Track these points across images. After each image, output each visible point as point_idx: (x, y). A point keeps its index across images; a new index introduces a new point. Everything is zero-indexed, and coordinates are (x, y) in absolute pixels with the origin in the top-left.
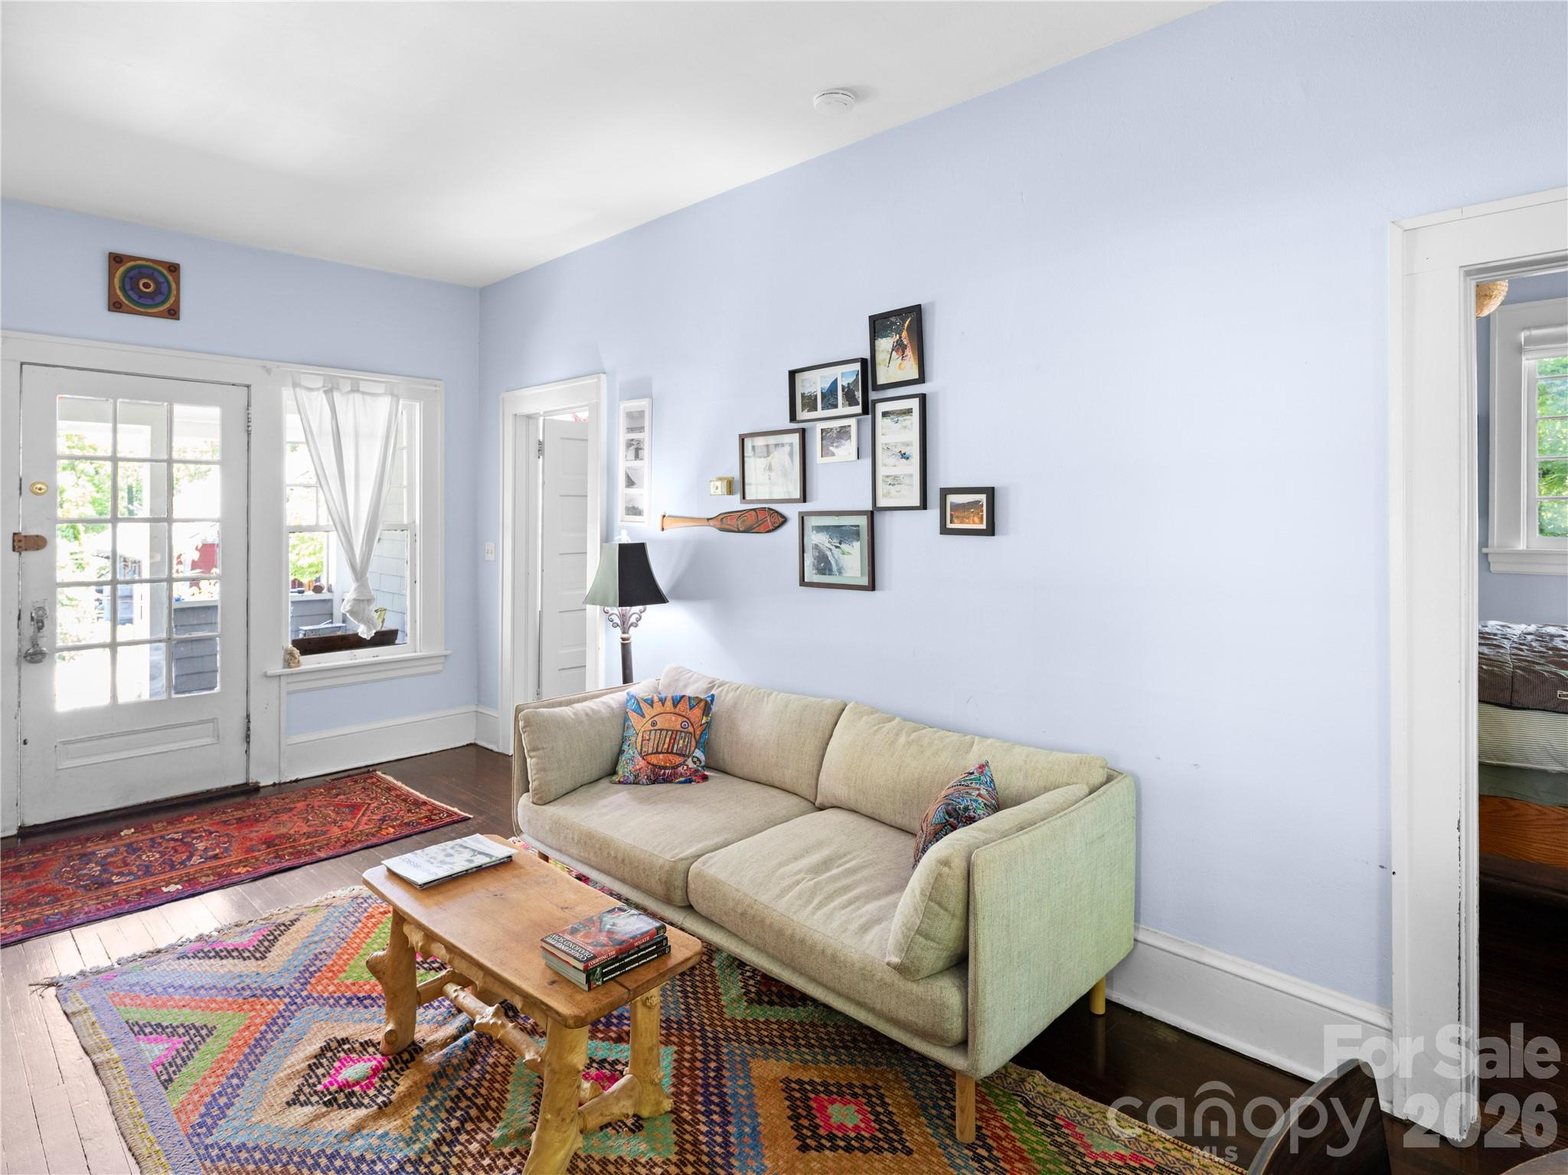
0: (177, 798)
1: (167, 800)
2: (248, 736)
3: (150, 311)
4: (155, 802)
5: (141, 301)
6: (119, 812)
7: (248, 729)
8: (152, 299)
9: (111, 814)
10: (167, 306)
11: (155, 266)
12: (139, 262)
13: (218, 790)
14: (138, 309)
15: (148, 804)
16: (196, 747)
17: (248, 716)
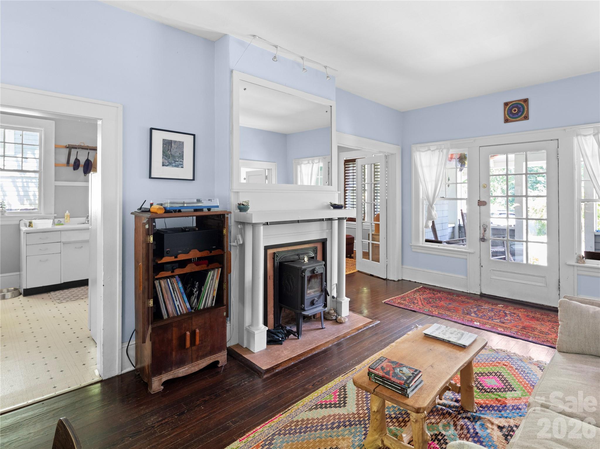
0: (530, 303)
1: (526, 302)
2: (559, 288)
3: (517, 119)
4: (522, 301)
5: (514, 117)
6: (509, 300)
7: (559, 285)
8: (517, 114)
9: (506, 299)
10: (523, 115)
11: (519, 102)
12: (513, 103)
13: (547, 306)
14: (513, 120)
15: (519, 301)
16: (537, 286)
17: (559, 280)
